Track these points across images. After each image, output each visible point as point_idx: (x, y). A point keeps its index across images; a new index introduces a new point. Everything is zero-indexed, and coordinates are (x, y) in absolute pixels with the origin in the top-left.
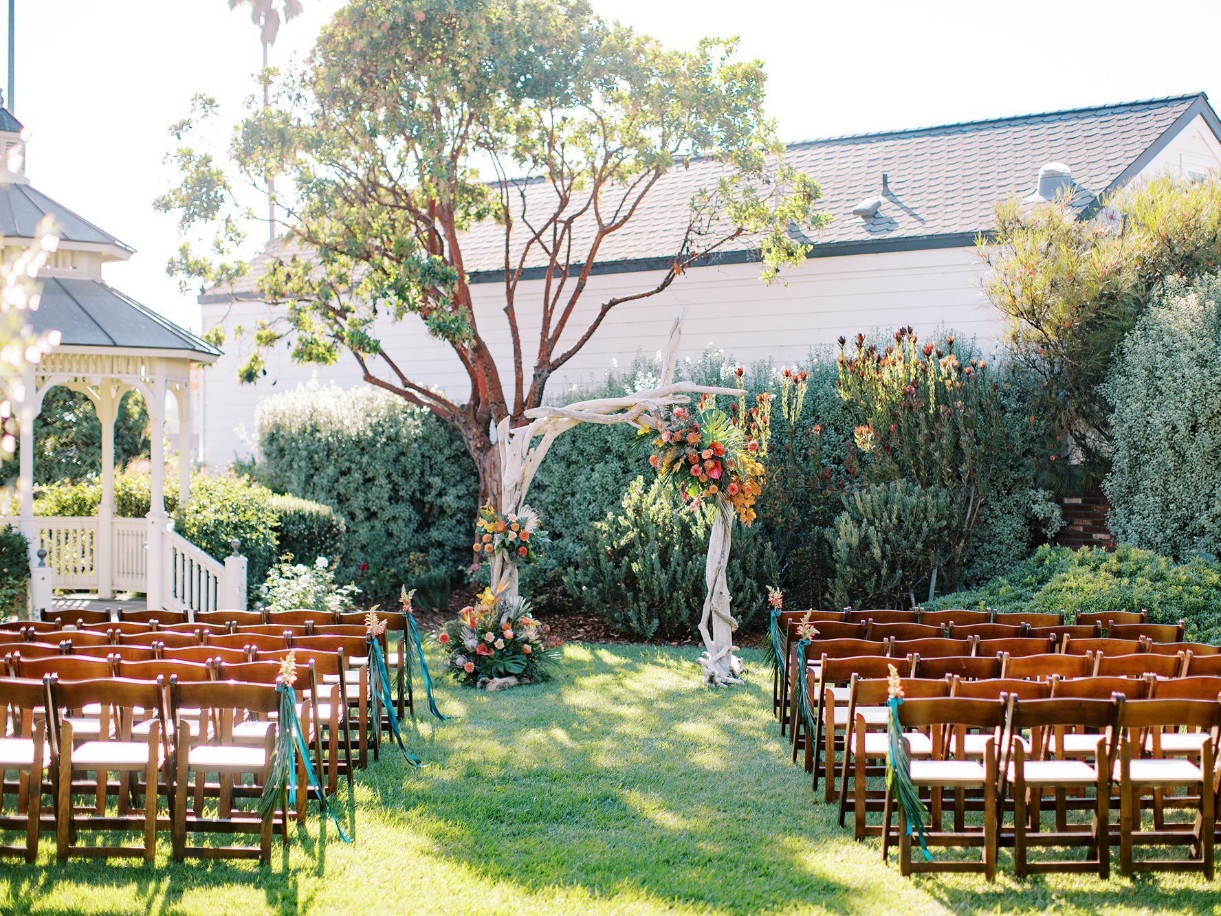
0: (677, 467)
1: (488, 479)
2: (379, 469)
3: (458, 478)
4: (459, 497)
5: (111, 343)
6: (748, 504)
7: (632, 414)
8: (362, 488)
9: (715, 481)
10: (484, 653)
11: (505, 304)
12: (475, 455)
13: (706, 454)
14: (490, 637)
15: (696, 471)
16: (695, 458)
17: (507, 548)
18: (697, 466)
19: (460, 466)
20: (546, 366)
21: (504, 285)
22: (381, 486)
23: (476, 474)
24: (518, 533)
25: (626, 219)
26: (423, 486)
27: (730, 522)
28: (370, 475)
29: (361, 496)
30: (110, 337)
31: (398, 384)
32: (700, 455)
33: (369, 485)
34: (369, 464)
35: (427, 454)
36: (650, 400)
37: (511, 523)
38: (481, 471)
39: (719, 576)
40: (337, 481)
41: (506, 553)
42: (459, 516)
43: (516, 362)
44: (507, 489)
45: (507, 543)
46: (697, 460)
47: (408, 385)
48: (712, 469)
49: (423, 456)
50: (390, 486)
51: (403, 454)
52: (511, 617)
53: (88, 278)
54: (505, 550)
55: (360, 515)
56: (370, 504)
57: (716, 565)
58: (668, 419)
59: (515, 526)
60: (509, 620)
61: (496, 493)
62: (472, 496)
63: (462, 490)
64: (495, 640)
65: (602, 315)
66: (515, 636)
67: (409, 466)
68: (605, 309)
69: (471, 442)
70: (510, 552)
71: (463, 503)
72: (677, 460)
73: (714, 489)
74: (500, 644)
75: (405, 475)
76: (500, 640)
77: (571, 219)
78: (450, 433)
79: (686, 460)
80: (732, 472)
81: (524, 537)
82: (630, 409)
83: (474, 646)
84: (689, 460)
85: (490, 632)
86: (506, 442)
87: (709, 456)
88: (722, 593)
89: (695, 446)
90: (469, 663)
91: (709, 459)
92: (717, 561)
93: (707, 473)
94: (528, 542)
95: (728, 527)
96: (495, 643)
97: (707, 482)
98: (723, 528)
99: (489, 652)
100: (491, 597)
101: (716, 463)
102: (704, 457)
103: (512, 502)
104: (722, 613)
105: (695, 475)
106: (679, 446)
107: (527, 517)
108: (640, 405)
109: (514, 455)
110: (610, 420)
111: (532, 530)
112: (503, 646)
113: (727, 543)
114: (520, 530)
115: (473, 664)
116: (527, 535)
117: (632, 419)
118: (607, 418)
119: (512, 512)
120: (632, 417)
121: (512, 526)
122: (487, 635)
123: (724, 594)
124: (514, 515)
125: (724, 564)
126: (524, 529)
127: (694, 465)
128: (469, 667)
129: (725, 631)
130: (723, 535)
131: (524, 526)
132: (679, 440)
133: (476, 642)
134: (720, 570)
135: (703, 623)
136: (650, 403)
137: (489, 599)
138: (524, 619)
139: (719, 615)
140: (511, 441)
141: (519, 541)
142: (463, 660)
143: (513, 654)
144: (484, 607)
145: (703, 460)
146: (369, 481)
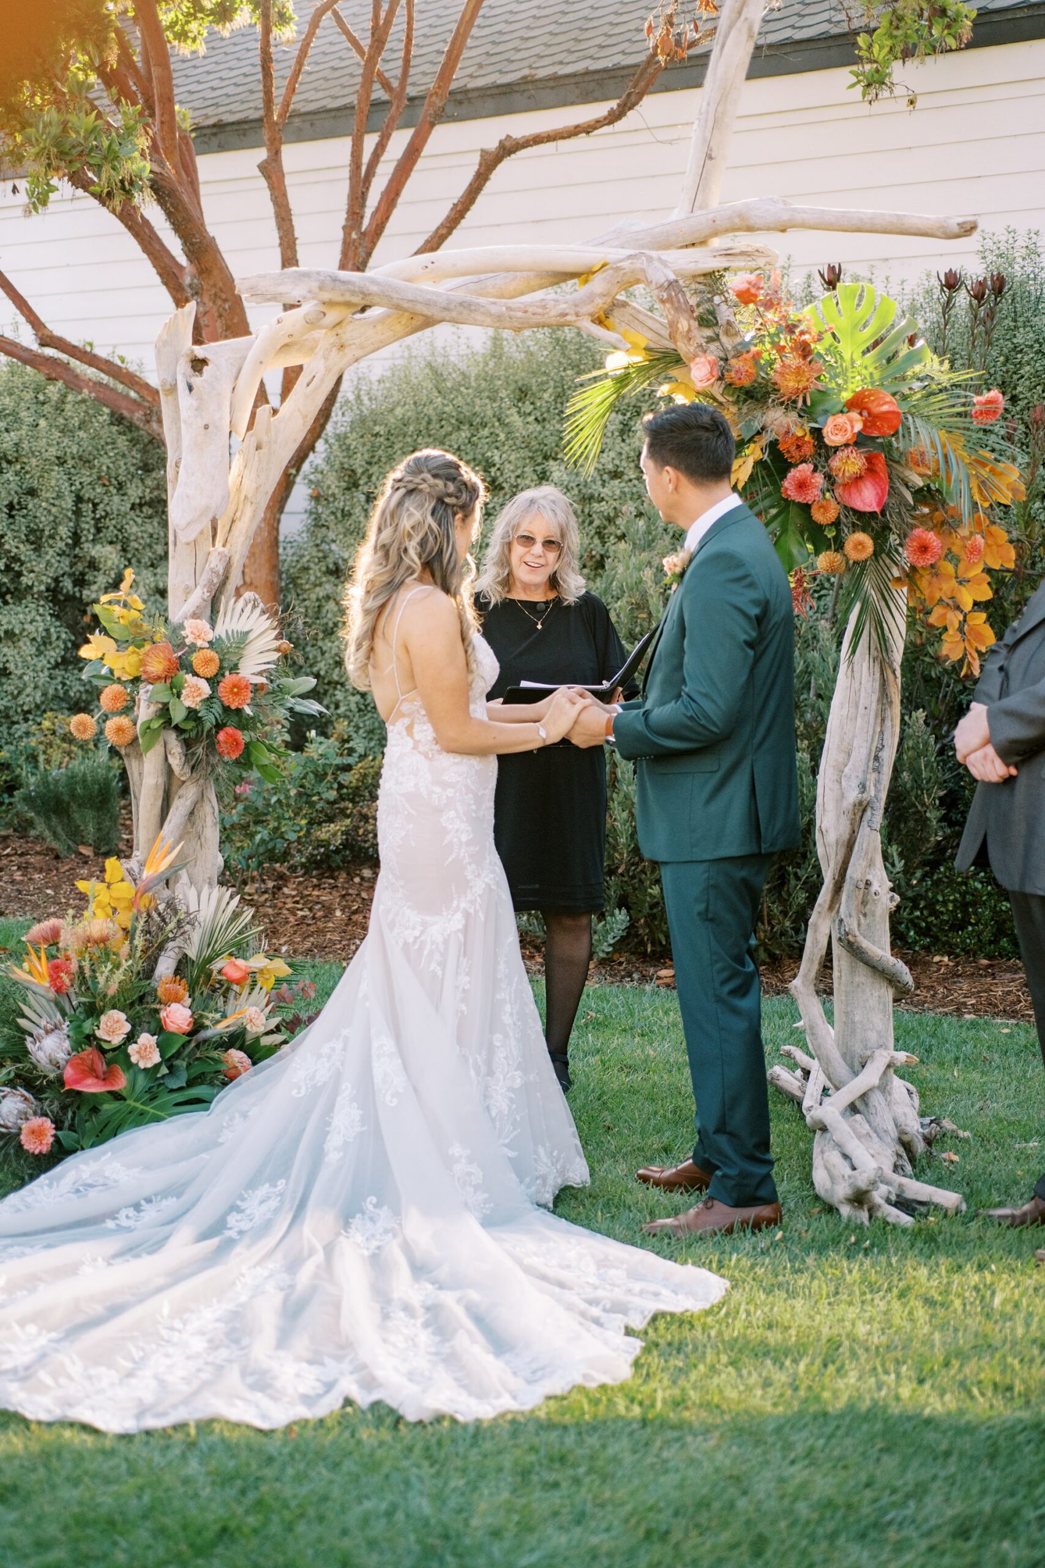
6: (967, 601)
7: (591, 298)
9: (863, 520)
10: (91, 1087)
13: (838, 429)
14: (114, 1025)
16: (799, 444)
17: (177, 728)
18: (805, 468)
24: (213, 682)
26: (80, 567)
27: (898, 656)
32: (817, 433)
35: (87, 494)
36: (654, 254)
37: (193, 648)
39: (864, 831)
41: (176, 748)
44: (183, 538)
45: (178, 715)
46: (808, 450)
47: (48, 340)
48: (858, 479)
49: (79, 499)
51: (32, 492)
52: (192, 953)
54: (172, 737)
57: (852, 796)
58: (707, 320)
59: (205, 661)
60: (182, 966)
64: (131, 1038)
65: (481, 178)
66: (198, 1027)
68: (490, 163)
70: (188, 744)
73: (859, 545)
74: (145, 1051)
75: (36, 539)
76: (146, 1039)
78: (144, 451)
79: (771, 448)
80: (918, 493)
81: (236, 694)
82: (586, 281)
83: (61, 1056)
84: (781, 447)
85: (114, 1008)
86: (182, 387)
87: (849, 435)
88: (868, 884)
89: (800, 404)
90: (36, 1121)
91: (847, 445)
92: (855, 783)
93: (839, 491)
94: (248, 710)
95: (894, 672)
96: (132, 1049)
97: (837, 524)
98: (878, 675)
99: (107, 1077)
100: (125, 890)
101: (869, 460)
102: (832, 438)
103: (203, 579)
104: (865, 944)
105: (799, 499)
106: (745, 401)
107: (246, 629)
108: (618, 269)
109: (206, 427)
110: (520, 314)
111: (260, 673)
112: (157, 1058)
113: (888, 723)
114: (220, 673)
115: (48, 1124)
116: (246, 687)
117: (591, 315)
118: (509, 309)
119: (195, 615)
120: (590, 308)
121: (195, 659)
122: (103, 1018)
123: (875, 887)
124: (204, 624)
125: (878, 791)
126: (235, 668)
127: (797, 465)
128: (37, 1133)
129: (873, 1002)
130: (875, 697)
131: (235, 659)
132: (747, 383)
133: (67, 1044)
134: (864, 811)
135: (805, 976)
136: (650, 259)
137: (115, 894)
138: (226, 966)
139: (855, 951)
140: (196, 381)
141: (217, 708)
142: (22, 1106)
143: (191, 1083)
144: (96, 923)
145: (826, 446)
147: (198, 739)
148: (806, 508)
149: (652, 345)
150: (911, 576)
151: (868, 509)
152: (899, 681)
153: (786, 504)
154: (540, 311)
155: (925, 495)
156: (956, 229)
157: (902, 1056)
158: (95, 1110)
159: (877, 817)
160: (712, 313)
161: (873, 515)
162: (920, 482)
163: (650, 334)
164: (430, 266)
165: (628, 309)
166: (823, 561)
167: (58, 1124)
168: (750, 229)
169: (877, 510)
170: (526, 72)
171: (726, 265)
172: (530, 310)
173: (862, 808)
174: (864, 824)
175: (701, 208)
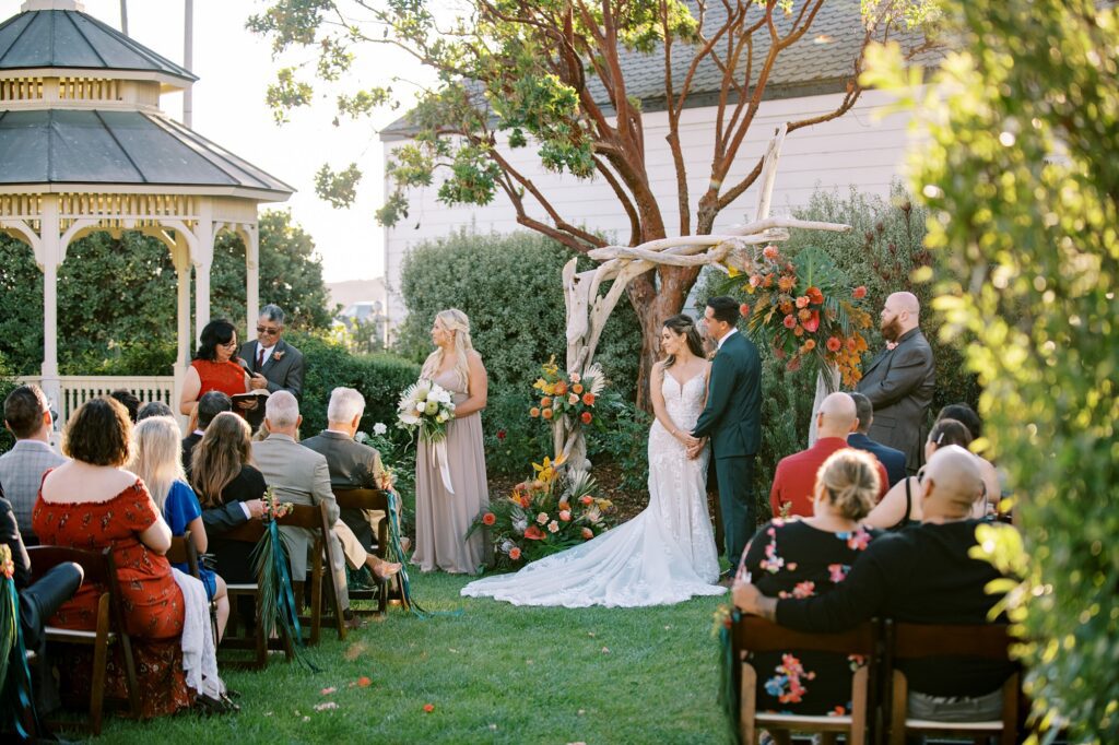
0: (768, 318)
1: (650, 334)
2: (522, 323)
3: (619, 333)
4: (620, 356)
5: (140, 181)
7: (716, 254)
8: (504, 344)
10: (534, 537)
11: (668, 131)
12: (637, 306)
13: (801, 302)
14: (543, 518)
15: (789, 322)
16: (788, 307)
17: (567, 412)
18: (790, 316)
19: (623, 320)
20: (714, 203)
21: (666, 114)
22: (525, 342)
23: (640, 329)
24: (580, 396)
25: (803, 30)
28: (513, 329)
29: (502, 354)
30: (141, 174)
31: (552, 224)
32: (794, 303)
33: (512, 341)
34: (511, 317)
36: (738, 238)
37: (574, 383)
38: (643, 325)
41: (567, 420)
42: (620, 377)
43: (680, 198)
44: (573, 343)
45: (568, 408)
46: (790, 310)
47: (562, 226)
48: (808, 320)
50: (535, 342)
51: (552, 306)
52: (573, 494)
53: (135, 110)
54: (566, 416)
55: (502, 377)
56: (513, 362)
58: (760, 261)
59: (578, 388)
60: (570, 499)
61: (658, 350)
62: (635, 354)
63: (622, 347)
64: (549, 522)
66: (572, 518)
69: (632, 292)
70: (571, 418)
71: (623, 362)
72: (767, 310)
73: (810, 344)
74: (554, 527)
76: (554, 522)
77: (749, 33)
79: (778, 309)
81: (589, 400)
83: (524, 527)
84: (781, 309)
85: (543, 511)
86: (571, 288)
87: (805, 304)
89: (788, 292)
90: (515, 550)
91: (804, 308)
93: (802, 324)
94: (593, 406)
96: (549, 526)
97: (802, 336)
99: (541, 535)
100: (550, 470)
101: (813, 313)
102: (799, 305)
103: (579, 358)
105: (789, 327)
106: (769, 292)
107: (593, 377)
108: (726, 243)
109: (579, 303)
111: (599, 392)
112: (557, 529)
114: (583, 392)
115: (519, 550)
116: (593, 397)
117: (717, 260)
118: (686, 259)
119: (576, 372)
120: (716, 258)
121: (574, 388)
122: (539, 515)
124: (578, 375)
126: (589, 390)
127: (786, 315)
128: (515, 553)
131: (589, 387)
132: (769, 285)
133: (527, 524)
136: (736, 240)
137: (547, 471)
138: (586, 498)
140: (576, 284)
141: (582, 405)
142: (510, 544)
143: (570, 539)
144: (538, 483)
145: (797, 308)
146: (512, 336)
147: (575, 416)
148: (792, 330)
149: (740, 271)
151: (812, 331)
158: (536, 546)
160: (762, 258)
162: (833, 320)
163: (739, 267)
165: (732, 258)
166: (802, 349)
167: (523, 551)
168: (777, 227)
169: (816, 331)
170: (818, 74)
171: (766, 240)
175: (760, 219)
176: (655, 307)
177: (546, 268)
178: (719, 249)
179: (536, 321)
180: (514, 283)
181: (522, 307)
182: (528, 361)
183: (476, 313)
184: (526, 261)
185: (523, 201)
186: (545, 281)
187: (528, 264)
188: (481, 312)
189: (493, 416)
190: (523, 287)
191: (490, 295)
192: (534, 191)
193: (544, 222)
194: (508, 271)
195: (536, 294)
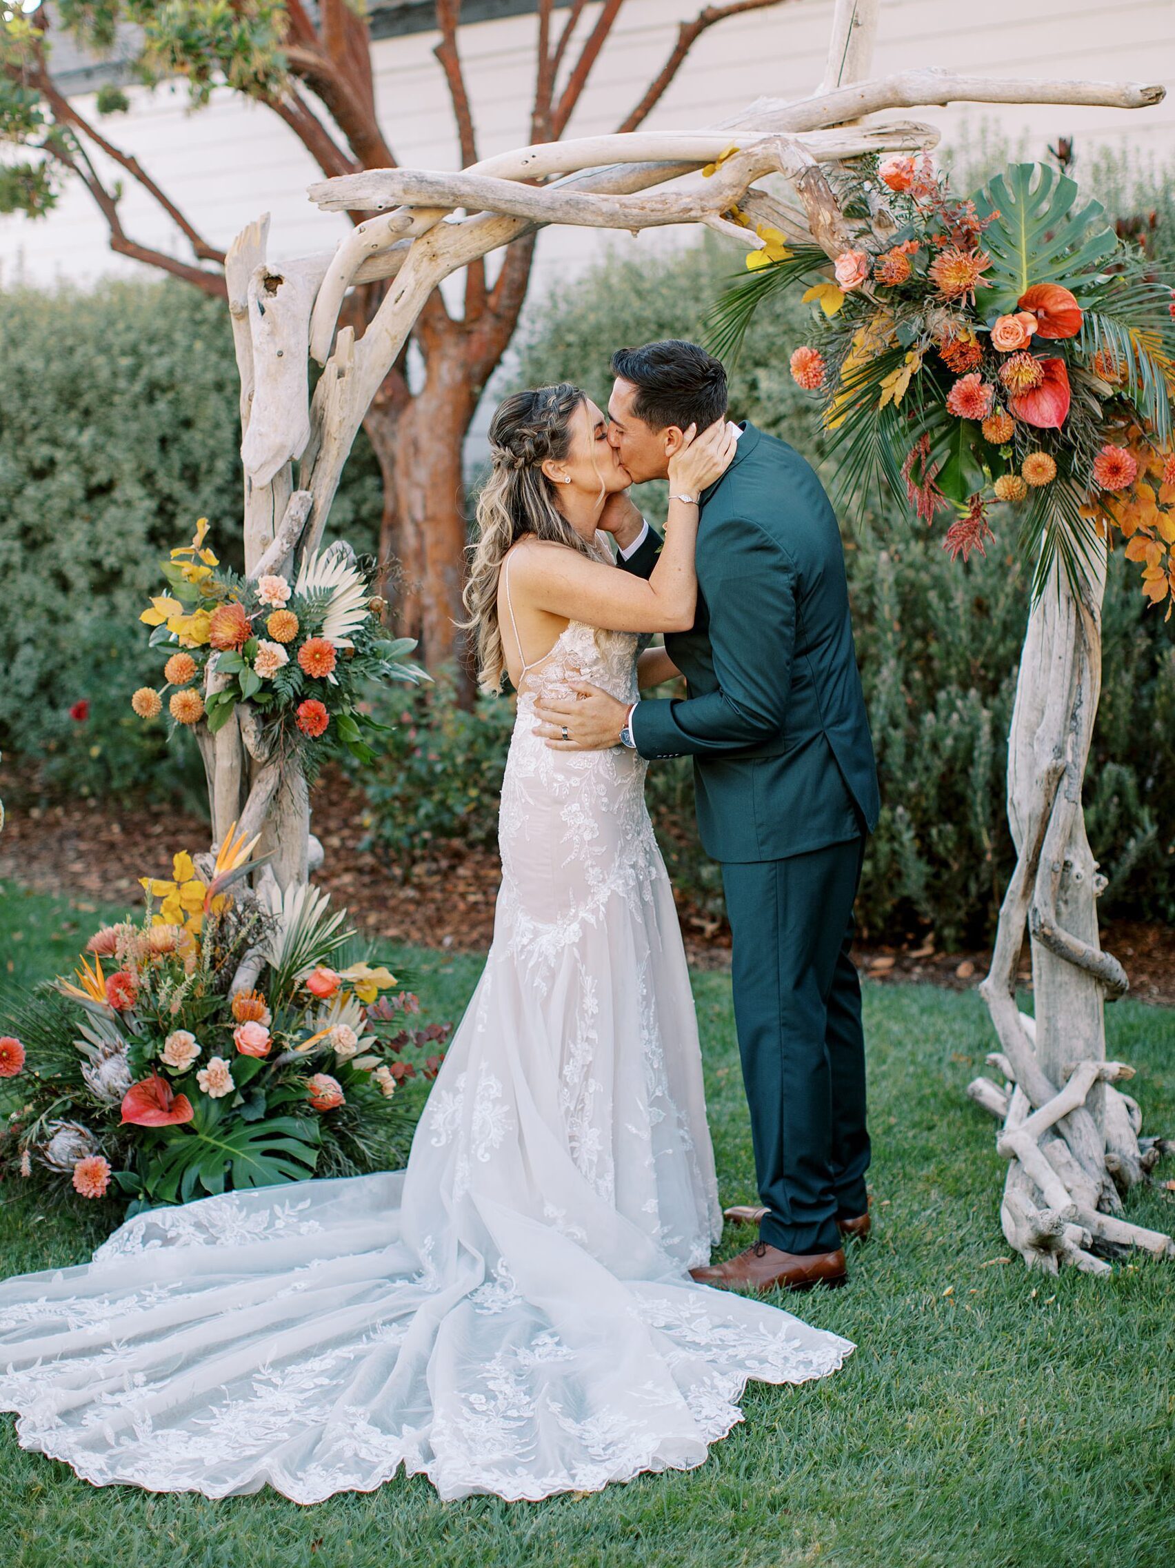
0: (896, 386)
2: (122, 461)
7: (719, 190)
8: (84, 509)
9: (1044, 438)
10: (153, 1120)
13: (1009, 332)
14: (181, 1048)
15: (969, 399)
16: (963, 350)
17: (250, 701)
18: (972, 379)
22: (128, 504)
24: (291, 648)
27: (1098, 596)
28: (100, 477)
29: (80, 530)
31: (184, 253)
32: (985, 338)
33: (100, 502)
34: (97, 448)
36: (792, 136)
37: (269, 608)
39: (1061, 803)
40: (19, 491)
41: (251, 726)
44: (256, 483)
45: (250, 687)
46: (974, 358)
47: (204, 252)
48: (1034, 390)
50: (151, 504)
51: (187, 424)
54: (246, 713)
55: (81, 579)
56: (102, 550)
57: (1047, 762)
58: (857, 210)
59: (282, 623)
60: (265, 976)
64: (201, 1062)
65: (681, 51)
66: (276, 1049)
67: (199, 453)
68: (689, 35)
70: (265, 719)
72: (890, 359)
73: (1039, 468)
74: (217, 1078)
75: (191, 475)
76: (218, 1064)
79: (931, 356)
80: (1107, 403)
81: (318, 661)
82: (713, 171)
83: (120, 1084)
84: (942, 356)
85: (181, 1027)
86: (253, 310)
87: (1021, 338)
88: (1067, 865)
89: (964, 303)
90: (91, 1160)
91: (1020, 351)
92: (1049, 747)
93: (1013, 405)
94: (333, 680)
95: (1092, 615)
96: (201, 1075)
97: (1011, 442)
98: (1073, 618)
99: (172, 1109)
100: (196, 890)
101: (1047, 367)
102: (1002, 343)
103: (282, 529)
104: (1064, 936)
105: (966, 415)
106: (900, 303)
107: (330, 585)
108: (749, 155)
109: (280, 354)
110: (636, 211)
111: (349, 636)
112: (229, 1086)
113: (1087, 675)
114: (300, 636)
115: (103, 1164)
116: (330, 652)
117: (719, 209)
118: (623, 205)
119: (275, 571)
120: (718, 202)
121: (271, 621)
122: (169, 1040)
123: (1077, 869)
124: (282, 582)
125: (1076, 755)
126: (318, 630)
127: (960, 376)
128: (92, 1174)
129: (1078, 1005)
130: (1070, 645)
131: (318, 621)
132: (900, 282)
133: (126, 1071)
134: (1060, 779)
135: (997, 975)
136: (785, 143)
137: (186, 895)
138: (316, 977)
139: (1054, 946)
140: (269, 302)
141: (296, 678)
142: (76, 1142)
143: (271, 1114)
144: (161, 931)
145: (997, 353)
146: (99, 492)
147: (275, 713)
148: (976, 425)
149: (795, 241)
150: (1103, 501)
151: (1047, 425)
152: (1099, 624)
153: (954, 422)
154: (659, 206)
155: (1118, 407)
156: (1139, 97)
157: (1114, 1068)
158: (161, 1146)
159: (1073, 786)
160: (864, 202)
161: (1053, 431)
162: (1108, 391)
163: (791, 229)
164: (531, 160)
165: (766, 201)
166: (1002, 486)
167: (116, 1164)
168: (906, 104)
169: (1058, 426)
171: (879, 145)
172: (648, 206)
173: (1057, 776)
174: (1061, 795)
175: (848, 81)
176: (411, 423)
177: (172, 343)
178: (726, 174)
179: (152, 457)
180: (104, 374)
181: (120, 427)
182: (137, 545)
183: (20, 442)
184: (129, 328)
185: (122, 209)
186: (171, 372)
187: (131, 337)
188: (31, 439)
189: (63, 667)
190: (122, 383)
191: (50, 401)
192: (142, 177)
193: (165, 248)
194: (90, 349)
195: (151, 400)
